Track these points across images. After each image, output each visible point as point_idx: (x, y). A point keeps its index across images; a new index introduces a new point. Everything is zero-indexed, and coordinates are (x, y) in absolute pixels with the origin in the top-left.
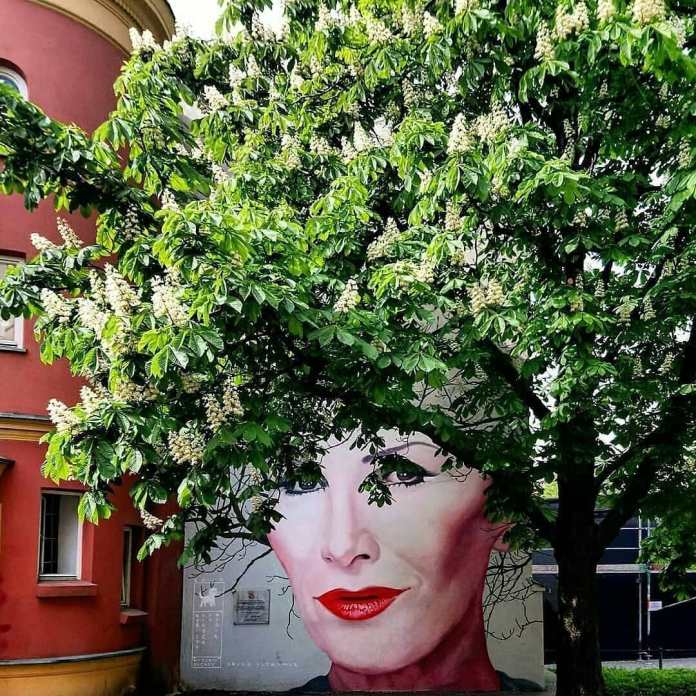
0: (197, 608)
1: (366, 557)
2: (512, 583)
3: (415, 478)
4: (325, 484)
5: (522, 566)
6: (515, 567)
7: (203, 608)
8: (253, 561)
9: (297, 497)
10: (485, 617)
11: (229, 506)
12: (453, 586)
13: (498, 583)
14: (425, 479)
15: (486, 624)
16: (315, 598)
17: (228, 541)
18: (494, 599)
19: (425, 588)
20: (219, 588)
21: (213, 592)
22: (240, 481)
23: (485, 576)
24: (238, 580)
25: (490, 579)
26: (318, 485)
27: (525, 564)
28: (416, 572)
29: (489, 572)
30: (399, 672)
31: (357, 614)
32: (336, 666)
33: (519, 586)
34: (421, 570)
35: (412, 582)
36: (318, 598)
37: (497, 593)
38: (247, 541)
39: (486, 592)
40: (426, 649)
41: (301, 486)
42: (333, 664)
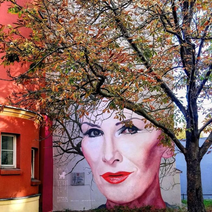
0: (58, 179)
1: (118, 160)
2: (169, 169)
3: (134, 131)
4: (103, 133)
5: (172, 163)
6: (170, 164)
7: (61, 179)
8: (78, 162)
9: (93, 138)
10: (160, 182)
11: (69, 141)
12: (149, 170)
13: (164, 170)
14: (138, 131)
15: (160, 184)
16: (100, 175)
17: (69, 154)
18: (163, 175)
19: (139, 172)
20: (66, 172)
21: (64, 173)
22: (72, 132)
23: (160, 167)
24: (73, 169)
25: (161, 168)
26: (100, 134)
27: (173, 162)
28: (135, 166)
29: (161, 166)
30: (131, 203)
31: (115, 181)
32: (108, 201)
33: (171, 171)
34: (137, 165)
35: (135, 169)
36: (101, 176)
37: (164, 173)
38: (75, 155)
39: (160, 172)
40: (140, 194)
41: (94, 134)
42: (107, 200)
